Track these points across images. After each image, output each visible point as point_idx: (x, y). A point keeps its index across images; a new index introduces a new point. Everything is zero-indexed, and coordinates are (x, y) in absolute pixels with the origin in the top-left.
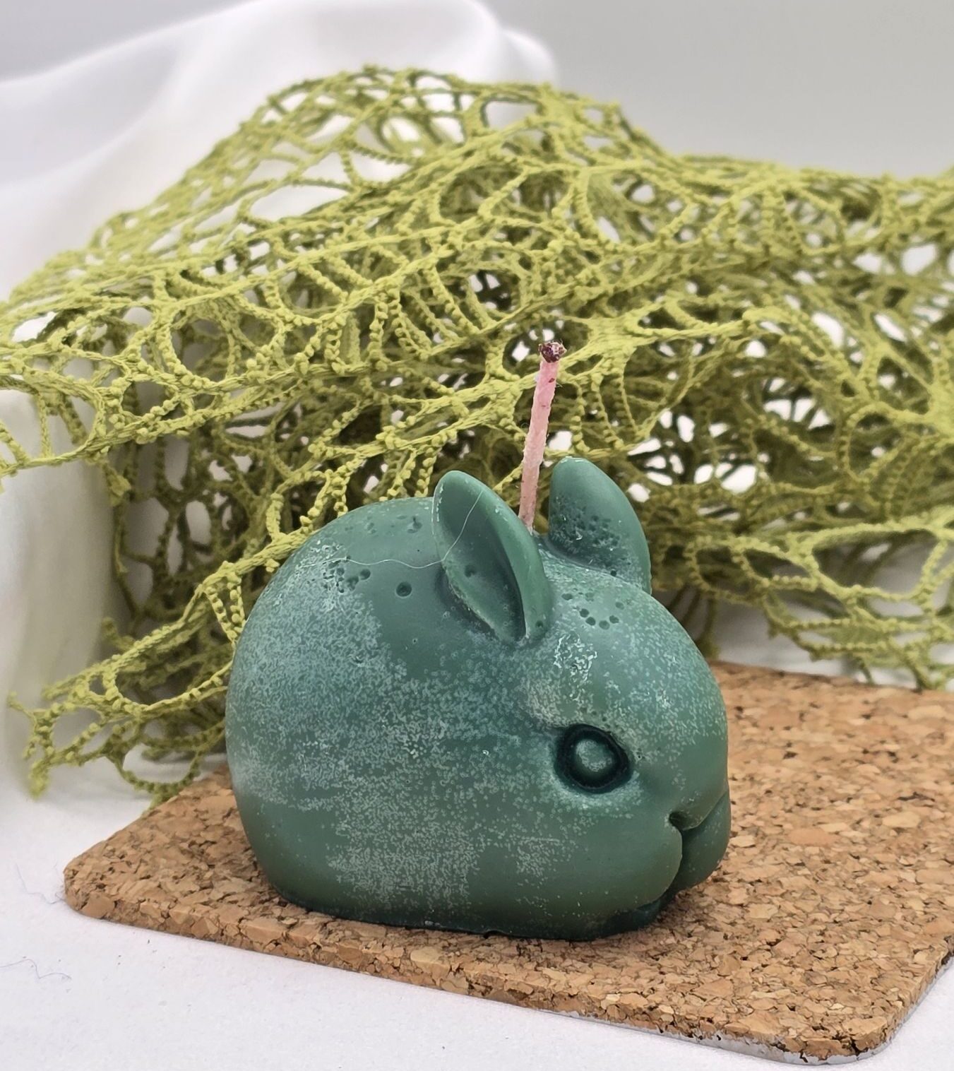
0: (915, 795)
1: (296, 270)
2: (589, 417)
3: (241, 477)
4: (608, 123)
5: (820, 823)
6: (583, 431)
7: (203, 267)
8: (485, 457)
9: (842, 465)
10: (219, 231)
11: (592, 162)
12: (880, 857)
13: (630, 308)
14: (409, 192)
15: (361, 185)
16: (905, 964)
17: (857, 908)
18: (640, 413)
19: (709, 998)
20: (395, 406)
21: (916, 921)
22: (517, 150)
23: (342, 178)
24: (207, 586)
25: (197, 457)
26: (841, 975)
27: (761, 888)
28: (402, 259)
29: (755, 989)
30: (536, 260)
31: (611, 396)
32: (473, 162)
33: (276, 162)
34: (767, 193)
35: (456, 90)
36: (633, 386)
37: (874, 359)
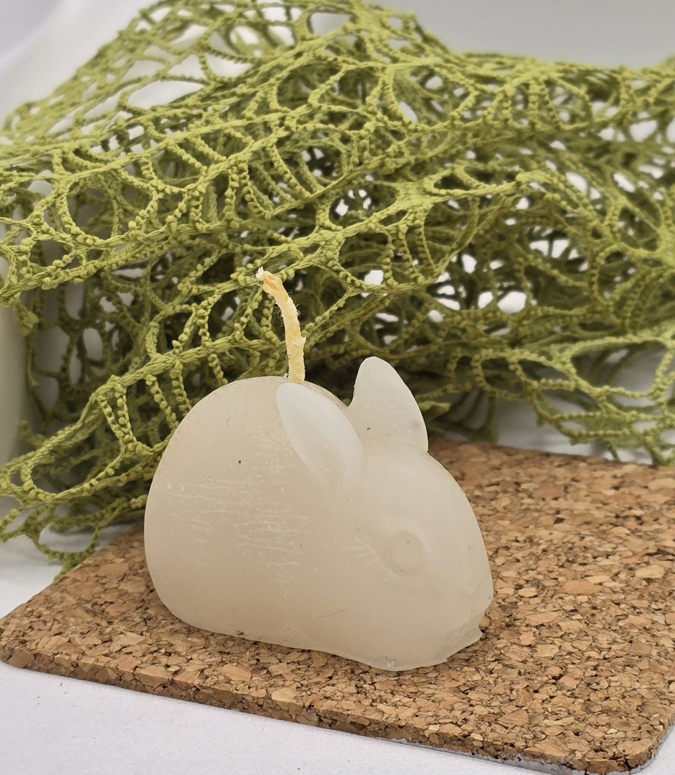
0: (659, 552)
1: (166, 149)
2: (397, 258)
3: (125, 309)
4: (406, 28)
5: (587, 576)
6: (392, 269)
7: (92, 146)
8: (316, 292)
9: (592, 292)
10: (104, 117)
11: (395, 60)
12: (636, 603)
13: (427, 174)
14: (253, 86)
15: (215, 80)
16: (663, 693)
17: (621, 646)
18: (437, 255)
19: (510, 726)
20: (245, 253)
21: (669, 656)
22: (337, 51)
23: (199, 74)
24: (99, 395)
25: (90, 294)
26: (613, 704)
27: (545, 632)
28: (249, 139)
29: (546, 717)
30: (354, 138)
31: (414, 242)
32: (303, 61)
33: (147, 62)
34: (532, 82)
35: (288, 4)
36: (430, 234)
37: (616, 209)
